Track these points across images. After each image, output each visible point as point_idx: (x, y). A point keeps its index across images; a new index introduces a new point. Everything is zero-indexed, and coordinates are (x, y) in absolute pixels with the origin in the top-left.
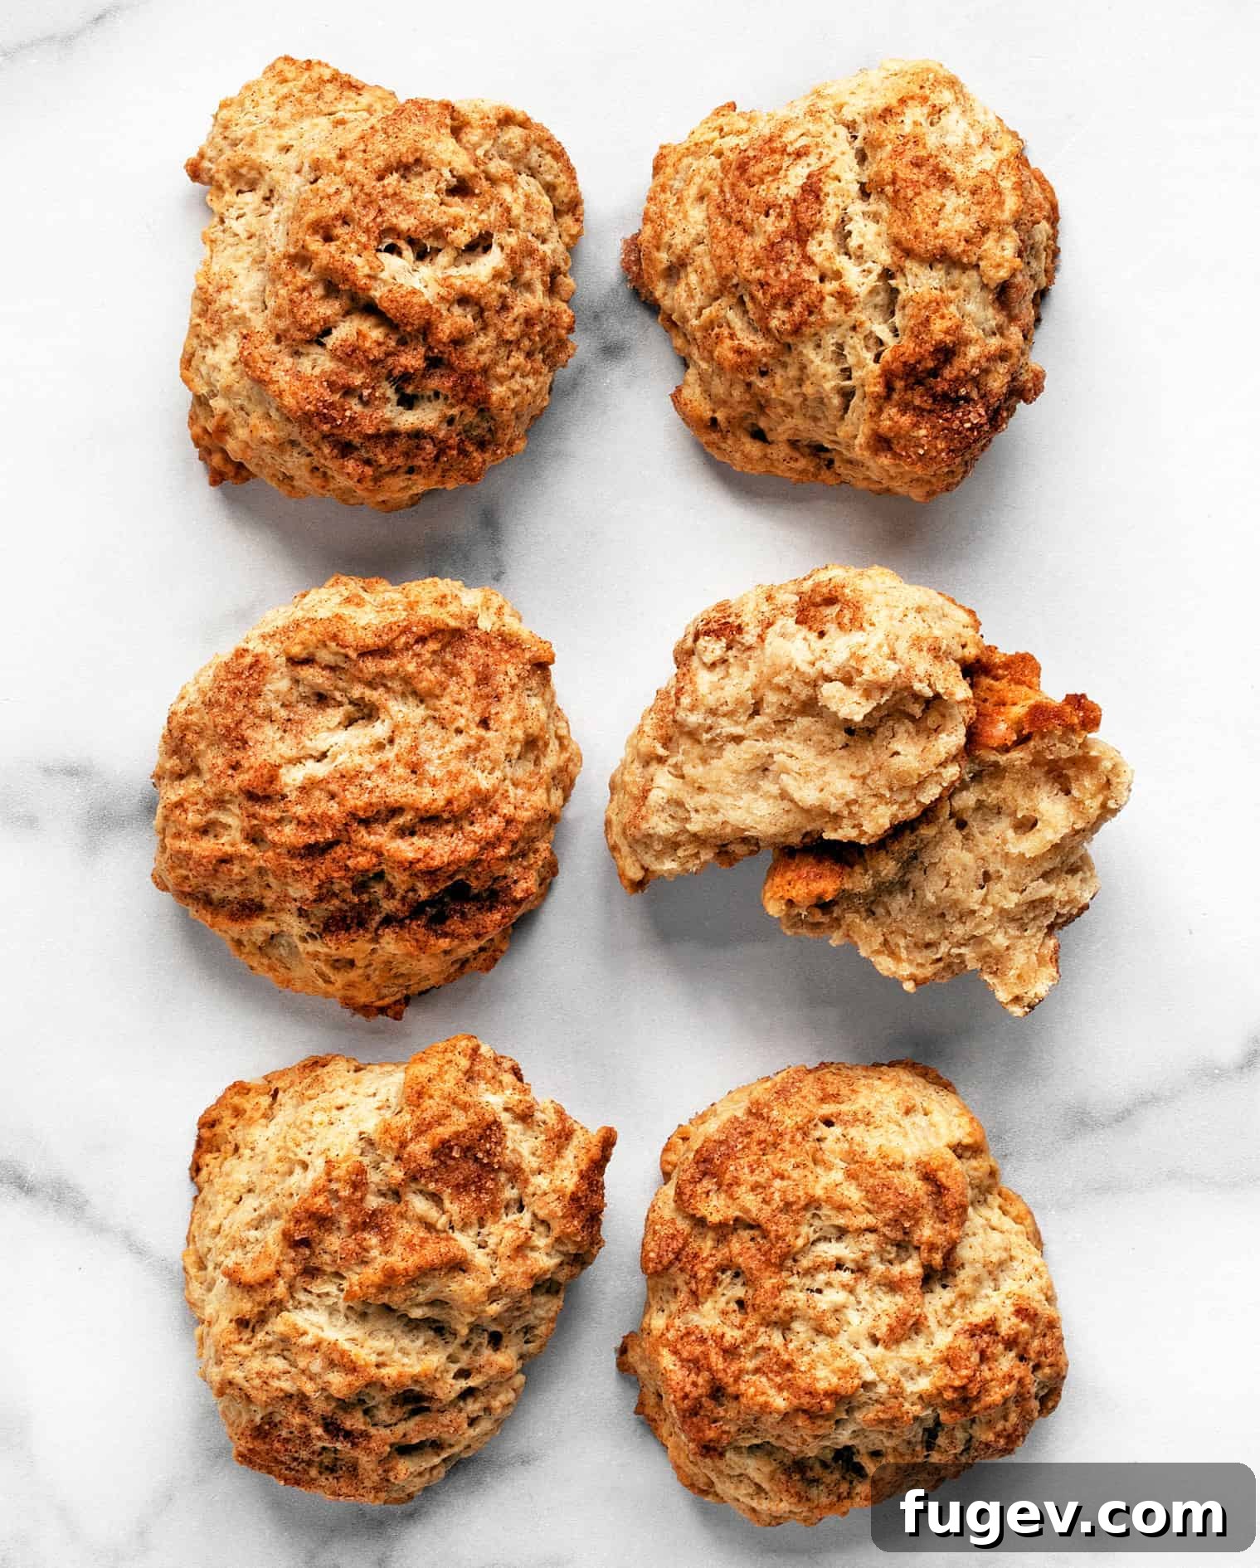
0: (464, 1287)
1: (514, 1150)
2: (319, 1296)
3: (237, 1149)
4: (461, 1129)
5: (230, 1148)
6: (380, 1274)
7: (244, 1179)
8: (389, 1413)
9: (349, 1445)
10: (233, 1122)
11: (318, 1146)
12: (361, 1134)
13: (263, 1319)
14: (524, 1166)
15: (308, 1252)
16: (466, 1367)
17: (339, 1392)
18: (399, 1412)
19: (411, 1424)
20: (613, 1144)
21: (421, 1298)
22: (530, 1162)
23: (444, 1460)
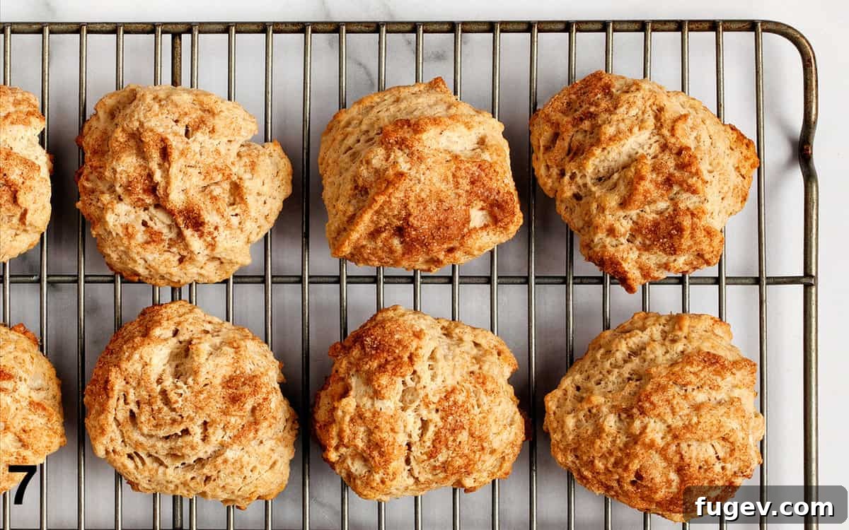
0: (613, 201)
1: (656, 253)
2: (651, 145)
3: (732, 149)
4: (683, 240)
5: (733, 147)
6: (644, 173)
7: (718, 145)
8: (579, 140)
9: (576, 117)
10: (743, 155)
11: (715, 182)
12: (708, 201)
13: (657, 118)
14: (647, 253)
15: (674, 152)
16: (575, 180)
17: (605, 128)
18: (575, 144)
19: (566, 145)
20: (626, 290)
21: (621, 182)
22: (645, 256)
23: (539, 147)
